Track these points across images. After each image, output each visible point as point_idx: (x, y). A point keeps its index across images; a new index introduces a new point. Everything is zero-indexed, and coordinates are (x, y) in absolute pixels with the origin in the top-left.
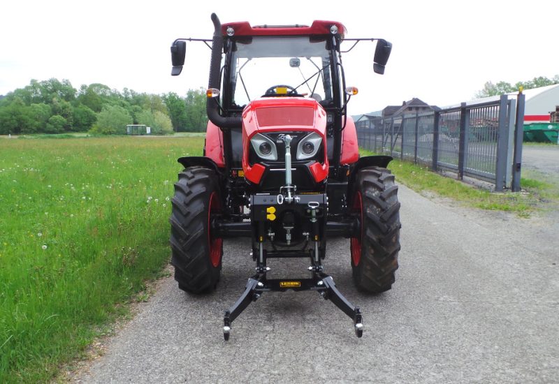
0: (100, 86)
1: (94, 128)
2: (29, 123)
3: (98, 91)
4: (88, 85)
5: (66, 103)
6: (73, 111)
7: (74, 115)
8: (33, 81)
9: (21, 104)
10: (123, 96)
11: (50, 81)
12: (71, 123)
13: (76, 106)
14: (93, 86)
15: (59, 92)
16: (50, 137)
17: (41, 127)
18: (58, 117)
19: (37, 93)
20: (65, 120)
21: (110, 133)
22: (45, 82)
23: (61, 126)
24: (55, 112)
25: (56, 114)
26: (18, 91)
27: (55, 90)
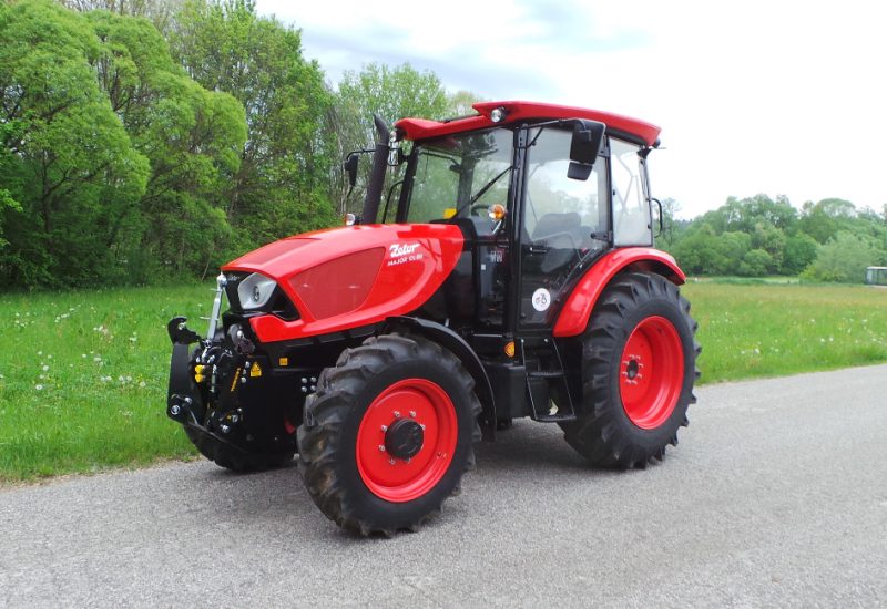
0: (837, 202)
1: (809, 270)
2: (715, 261)
3: (833, 210)
4: (816, 202)
5: (776, 231)
6: (784, 243)
7: (785, 250)
8: (731, 200)
9: (708, 233)
10: (882, 217)
11: (755, 198)
12: (778, 263)
13: (791, 235)
14: (825, 202)
15: (769, 214)
16: (728, 282)
17: (732, 267)
18: (761, 253)
19: (734, 216)
20: (769, 257)
21: (837, 280)
22: (749, 200)
23: (761, 266)
24: (756, 244)
25: (758, 248)
26: (709, 214)
27: (761, 212)
